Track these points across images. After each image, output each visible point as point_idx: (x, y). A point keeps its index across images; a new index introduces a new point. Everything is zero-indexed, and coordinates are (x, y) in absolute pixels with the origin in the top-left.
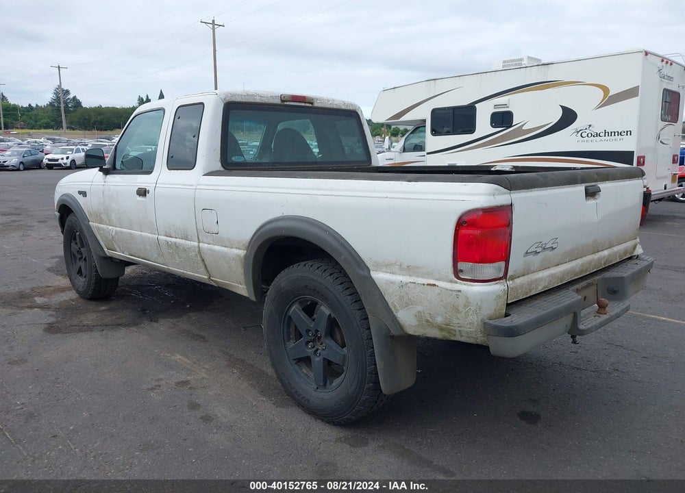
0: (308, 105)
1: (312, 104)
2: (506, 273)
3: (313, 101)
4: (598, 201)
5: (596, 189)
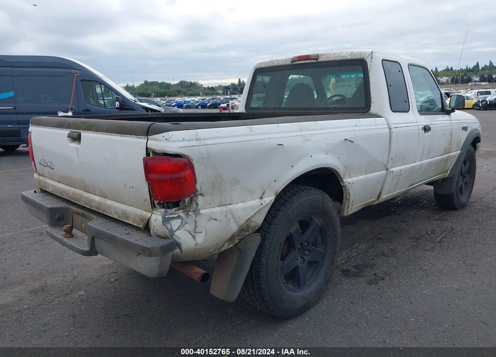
0: (313, 61)
1: (317, 59)
2: (36, 169)
3: (317, 57)
4: (78, 146)
5: (75, 135)
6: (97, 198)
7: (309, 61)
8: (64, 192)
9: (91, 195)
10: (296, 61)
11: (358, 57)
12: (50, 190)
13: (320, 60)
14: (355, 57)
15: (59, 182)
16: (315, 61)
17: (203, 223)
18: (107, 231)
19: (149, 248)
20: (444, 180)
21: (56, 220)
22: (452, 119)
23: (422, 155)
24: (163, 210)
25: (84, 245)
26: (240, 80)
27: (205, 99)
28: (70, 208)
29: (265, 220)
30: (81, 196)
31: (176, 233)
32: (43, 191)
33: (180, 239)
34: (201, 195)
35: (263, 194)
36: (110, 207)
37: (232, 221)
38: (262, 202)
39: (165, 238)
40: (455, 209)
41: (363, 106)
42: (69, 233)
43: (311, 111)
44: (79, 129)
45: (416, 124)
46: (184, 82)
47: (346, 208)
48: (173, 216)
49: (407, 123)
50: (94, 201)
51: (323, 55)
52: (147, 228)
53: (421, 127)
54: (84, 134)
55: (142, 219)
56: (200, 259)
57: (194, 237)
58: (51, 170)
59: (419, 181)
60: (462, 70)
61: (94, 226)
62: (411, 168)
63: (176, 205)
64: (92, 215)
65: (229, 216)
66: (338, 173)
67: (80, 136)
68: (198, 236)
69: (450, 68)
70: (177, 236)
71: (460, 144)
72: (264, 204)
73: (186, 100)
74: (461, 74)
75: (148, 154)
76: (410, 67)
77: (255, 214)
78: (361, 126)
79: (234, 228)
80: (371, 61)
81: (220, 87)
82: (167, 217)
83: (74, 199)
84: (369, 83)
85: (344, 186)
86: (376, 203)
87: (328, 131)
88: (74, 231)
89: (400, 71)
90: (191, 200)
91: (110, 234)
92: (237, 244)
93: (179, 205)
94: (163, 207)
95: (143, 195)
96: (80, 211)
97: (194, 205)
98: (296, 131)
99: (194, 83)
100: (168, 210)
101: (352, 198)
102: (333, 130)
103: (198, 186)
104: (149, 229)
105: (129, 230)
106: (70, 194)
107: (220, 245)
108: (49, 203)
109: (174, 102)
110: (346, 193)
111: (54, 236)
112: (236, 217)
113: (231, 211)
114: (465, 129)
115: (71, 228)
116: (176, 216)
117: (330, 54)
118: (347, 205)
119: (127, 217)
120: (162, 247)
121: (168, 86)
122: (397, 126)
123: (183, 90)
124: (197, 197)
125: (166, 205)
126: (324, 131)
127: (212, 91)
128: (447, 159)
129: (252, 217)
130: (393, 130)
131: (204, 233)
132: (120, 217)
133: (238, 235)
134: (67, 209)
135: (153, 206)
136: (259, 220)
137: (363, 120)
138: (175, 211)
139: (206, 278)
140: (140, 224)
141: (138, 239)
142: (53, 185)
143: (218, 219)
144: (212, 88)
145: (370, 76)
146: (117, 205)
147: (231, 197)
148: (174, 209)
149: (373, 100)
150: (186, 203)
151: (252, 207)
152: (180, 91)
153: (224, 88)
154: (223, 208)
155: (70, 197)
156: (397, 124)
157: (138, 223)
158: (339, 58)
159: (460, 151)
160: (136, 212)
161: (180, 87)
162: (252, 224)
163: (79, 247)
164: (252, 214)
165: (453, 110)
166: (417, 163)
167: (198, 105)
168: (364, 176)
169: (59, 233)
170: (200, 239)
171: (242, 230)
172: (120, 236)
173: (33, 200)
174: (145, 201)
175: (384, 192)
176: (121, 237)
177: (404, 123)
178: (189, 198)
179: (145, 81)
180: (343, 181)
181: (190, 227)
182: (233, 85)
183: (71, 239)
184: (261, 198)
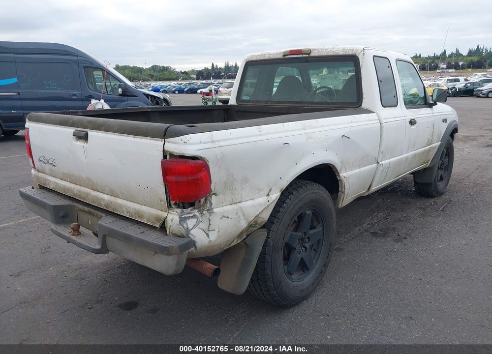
0: (305, 56)
1: (309, 54)
2: (34, 166)
3: (309, 52)
4: (85, 145)
5: (82, 134)
6: (106, 197)
7: (301, 56)
8: (69, 189)
9: (99, 193)
10: (287, 55)
11: (350, 53)
12: (51, 187)
13: (312, 54)
14: (347, 53)
15: (62, 180)
16: (307, 56)
17: (216, 221)
18: (120, 230)
19: (168, 248)
20: (425, 170)
21: (60, 217)
22: (434, 112)
23: (409, 147)
24: (179, 210)
25: (93, 243)
26: (213, 64)
27: (182, 84)
28: (75, 206)
29: (271, 215)
30: (87, 194)
31: (192, 232)
32: (42, 187)
33: (195, 237)
34: (215, 194)
35: (270, 191)
36: (121, 206)
37: (242, 218)
38: (269, 198)
39: (181, 236)
40: (432, 197)
41: (355, 101)
42: (76, 231)
43: (303, 105)
44: (86, 128)
45: (403, 118)
46: (157, 66)
47: (341, 201)
48: (189, 215)
49: (396, 118)
50: (103, 199)
51: (315, 50)
52: (163, 227)
53: (408, 121)
54: (92, 134)
55: (158, 219)
56: (212, 255)
57: (208, 235)
58: (53, 168)
59: (404, 172)
60: (429, 58)
61: (106, 225)
62: (398, 160)
63: (192, 205)
64: (100, 214)
65: (240, 214)
66: (335, 168)
67: (87, 134)
68: (211, 234)
69: (418, 55)
70: (192, 235)
71: (440, 135)
72: (271, 201)
73: (161, 84)
74: (429, 61)
75: (165, 157)
76: (398, 62)
77: (262, 211)
78: (356, 122)
79: (244, 224)
80: (363, 58)
81: (193, 71)
82: (183, 216)
83: (80, 196)
84: (361, 79)
85: (340, 180)
86: (366, 194)
87: (327, 128)
88: (82, 229)
89: (389, 67)
90: (206, 200)
91: (124, 233)
92: (244, 239)
93: (195, 205)
94: (179, 207)
95: (159, 196)
96: (86, 209)
97: (208, 205)
98: (299, 130)
99: (167, 67)
100: (185, 210)
101: (347, 191)
102: (332, 127)
103: (212, 187)
104: (165, 228)
105: (142, 229)
106: (75, 192)
107: (230, 242)
108: (52, 201)
109: (150, 87)
110: (342, 186)
111: (61, 234)
112: (245, 214)
113: (241, 209)
114: (445, 121)
115: (79, 226)
116: (191, 215)
117: (322, 49)
118: (342, 198)
119: (141, 216)
120: (180, 246)
121: (140, 70)
122: (387, 120)
123: (156, 74)
124: (211, 197)
125: (181, 205)
126: (325, 128)
127: (186, 75)
128: (429, 150)
129: (260, 213)
130: (384, 125)
131: (217, 230)
132: (132, 216)
133: (246, 231)
134: (71, 206)
135: (170, 206)
136: (266, 216)
137: (357, 116)
138: (191, 210)
139: (217, 272)
140: (155, 223)
141: (153, 238)
142: (55, 182)
143: (230, 217)
144: (185, 73)
145: (362, 72)
146: (129, 204)
147: (241, 195)
148: (190, 209)
149: (364, 96)
150: (202, 202)
151: (260, 204)
152: (153, 75)
153: (198, 73)
154: (234, 206)
155: (75, 195)
156: (387, 119)
157: (152, 222)
158: (331, 54)
159: (440, 142)
160: (150, 212)
161: (152, 71)
162: (260, 221)
163: (89, 246)
164: (260, 211)
165: (435, 104)
166: (404, 155)
167: (176, 90)
168: (357, 171)
169: (66, 231)
170: (213, 236)
171: (250, 226)
172: (134, 235)
173: (34, 197)
174: (161, 201)
175: (374, 184)
176: (136, 236)
177: (393, 118)
178: (204, 199)
179: (116, 65)
180: (339, 176)
181: (204, 225)
182: (206, 69)
183: (79, 237)
184: (268, 195)
